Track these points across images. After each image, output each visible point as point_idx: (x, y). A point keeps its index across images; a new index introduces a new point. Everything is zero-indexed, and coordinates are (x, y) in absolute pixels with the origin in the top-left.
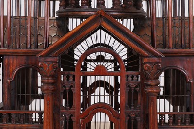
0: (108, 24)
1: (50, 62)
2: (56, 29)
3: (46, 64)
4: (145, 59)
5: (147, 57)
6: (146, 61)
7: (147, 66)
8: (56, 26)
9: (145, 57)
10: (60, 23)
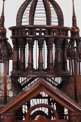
0: (47, 90)
1: (8, 116)
2: (11, 84)
3: (5, 117)
4: (72, 113)
5: (73, 112)
6: (73, 115)
7: (74, 118)
8: (11, 82)
9: (72, 112)
10: (14, 79)
